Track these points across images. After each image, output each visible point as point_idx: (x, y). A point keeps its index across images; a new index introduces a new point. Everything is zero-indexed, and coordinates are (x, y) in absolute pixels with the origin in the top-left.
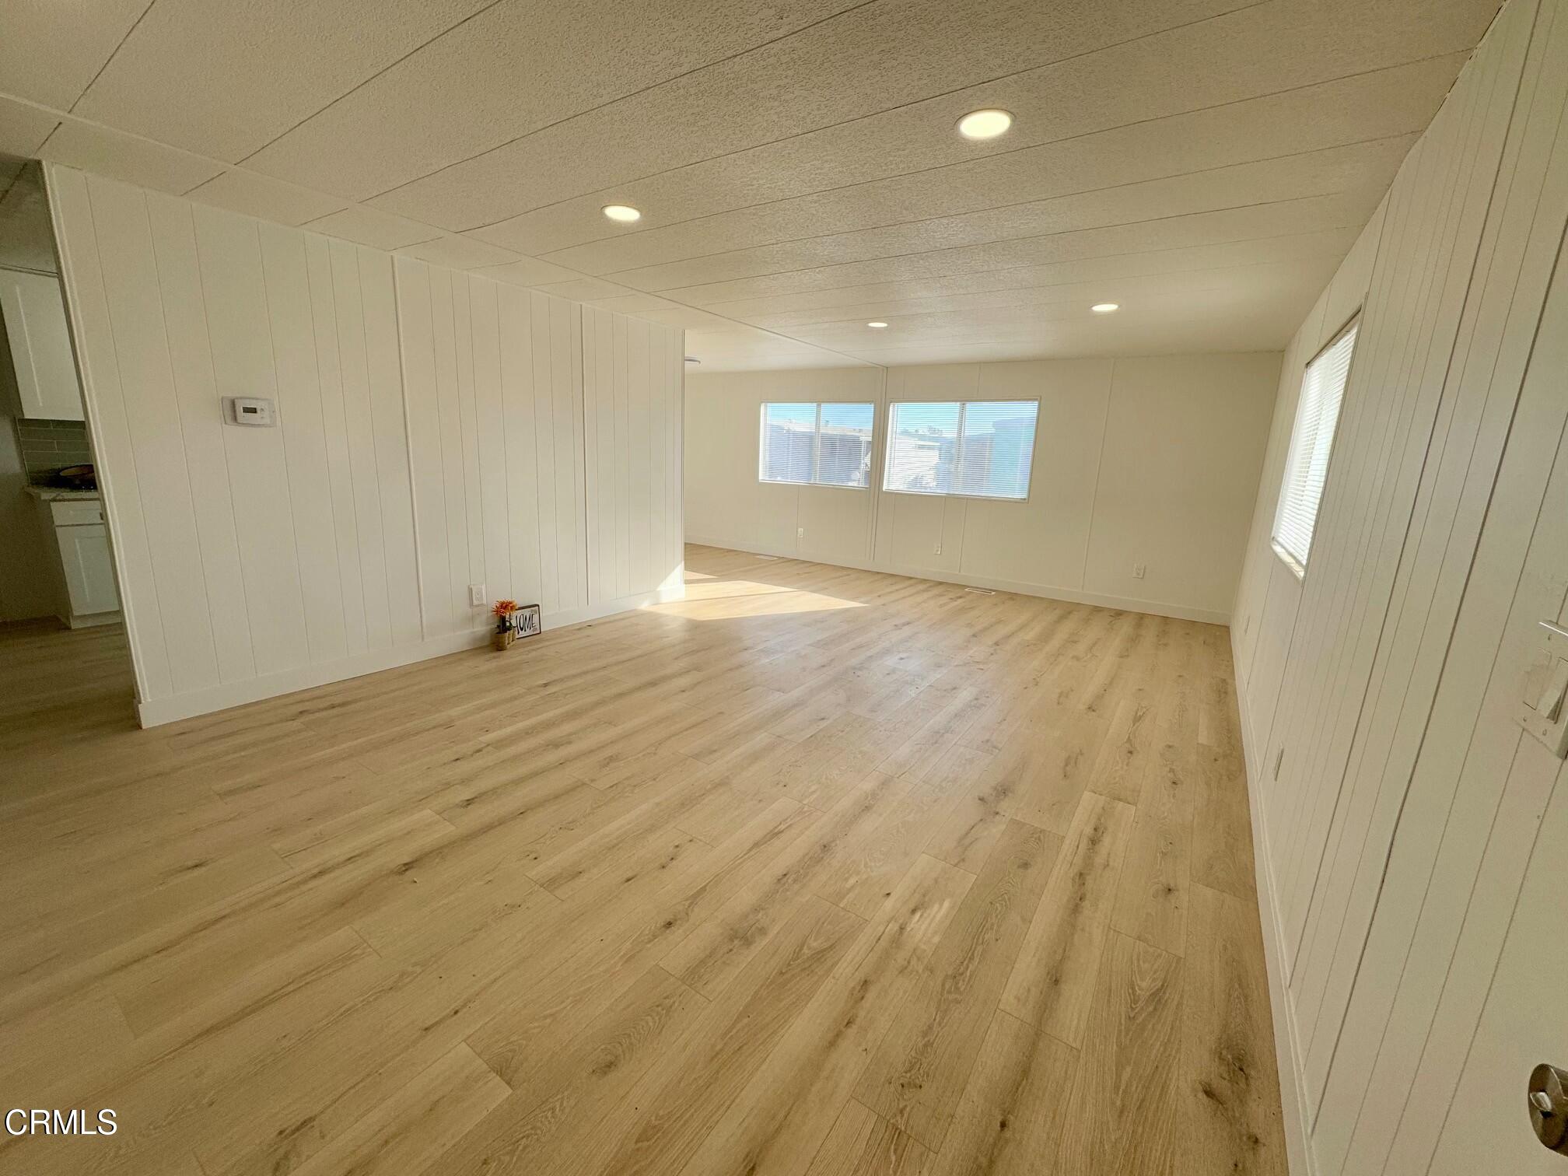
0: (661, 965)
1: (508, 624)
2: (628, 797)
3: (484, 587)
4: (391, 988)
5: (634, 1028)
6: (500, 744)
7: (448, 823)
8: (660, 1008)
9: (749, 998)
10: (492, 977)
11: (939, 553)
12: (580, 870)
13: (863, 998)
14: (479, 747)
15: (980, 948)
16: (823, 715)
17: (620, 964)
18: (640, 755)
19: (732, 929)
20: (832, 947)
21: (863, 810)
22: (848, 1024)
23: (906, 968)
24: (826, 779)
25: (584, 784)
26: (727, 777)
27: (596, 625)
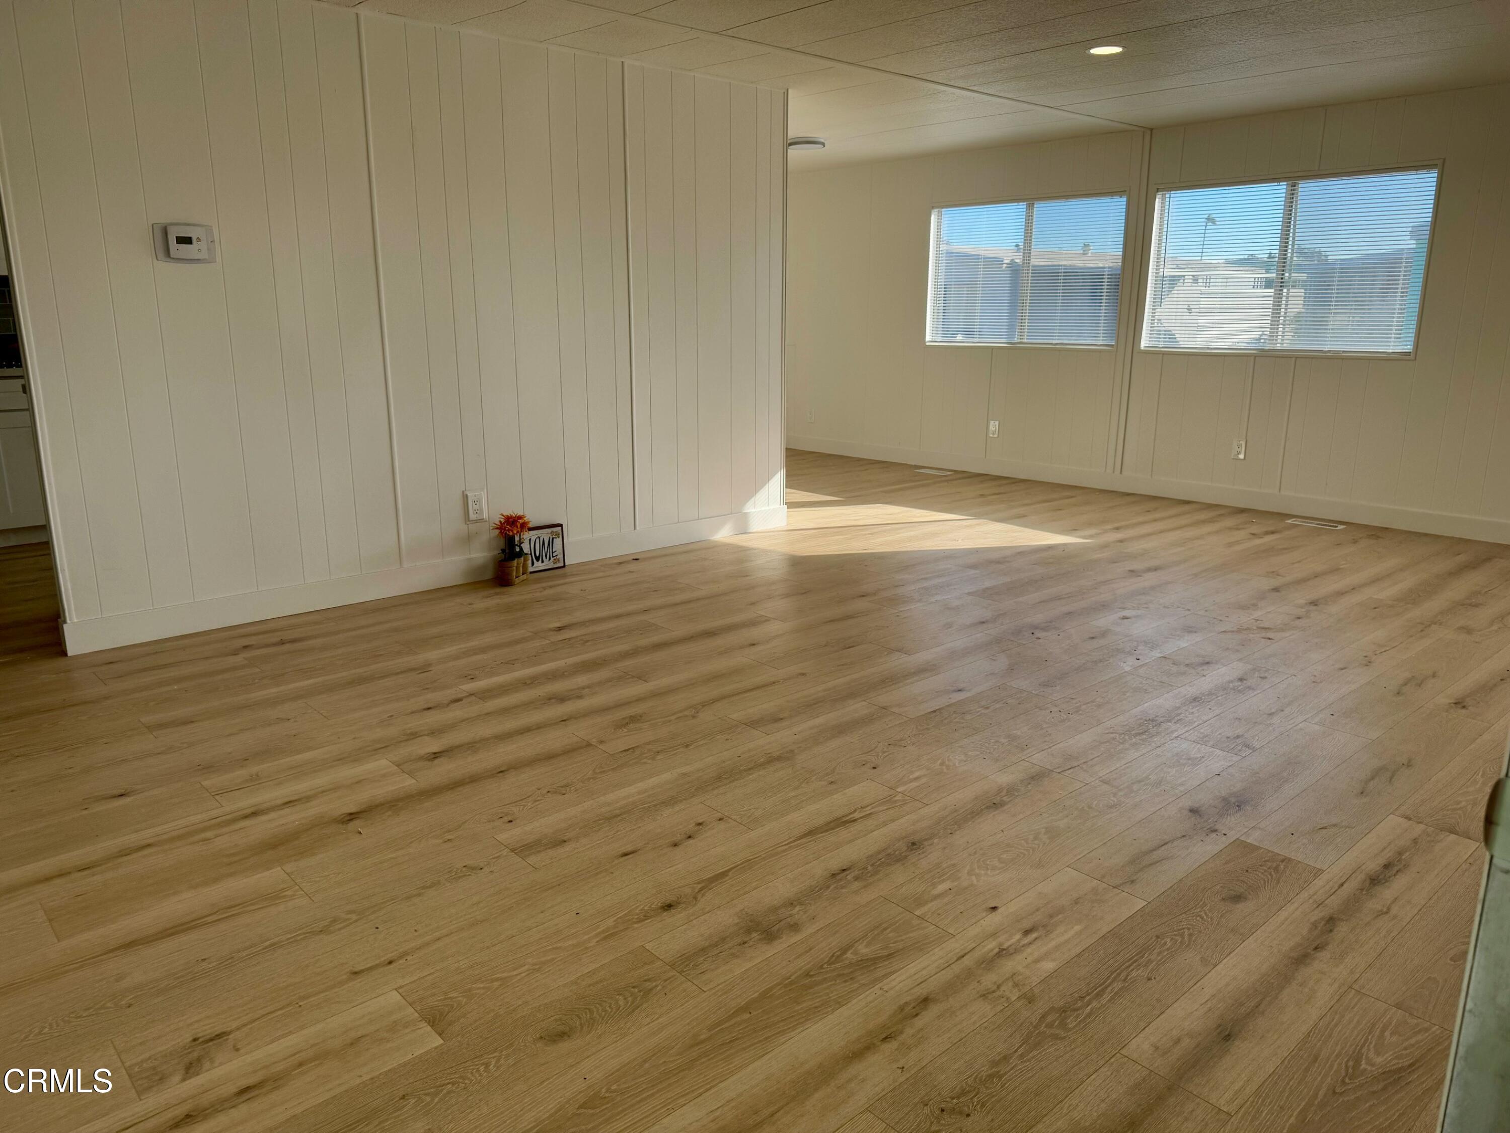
0: (647, 948)
1: (518, 549)
2: (645, 763)
3: (484, 495)
4: (321, 931)
5: (600, 1004)
6: (485, 695)
7: (407, 776)
8: (636, 990)
9: (756, 995)
10: (437, 934)
11: (1241, 456)
12: (565, 838)
13: (917, 1015)
14: (460, 696)
15: (1117, 986)
16: (961, 686)
17: (595, 940)
18: (673, 718)
19: (751, 921)
20: (889, 956)
21: (988, 808)
22: (886, 1038)
23: (994, 992)
24: (942, 764)
25: (589, 745)
26: (792, 751)
27: (645, 559)
